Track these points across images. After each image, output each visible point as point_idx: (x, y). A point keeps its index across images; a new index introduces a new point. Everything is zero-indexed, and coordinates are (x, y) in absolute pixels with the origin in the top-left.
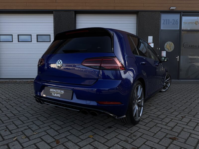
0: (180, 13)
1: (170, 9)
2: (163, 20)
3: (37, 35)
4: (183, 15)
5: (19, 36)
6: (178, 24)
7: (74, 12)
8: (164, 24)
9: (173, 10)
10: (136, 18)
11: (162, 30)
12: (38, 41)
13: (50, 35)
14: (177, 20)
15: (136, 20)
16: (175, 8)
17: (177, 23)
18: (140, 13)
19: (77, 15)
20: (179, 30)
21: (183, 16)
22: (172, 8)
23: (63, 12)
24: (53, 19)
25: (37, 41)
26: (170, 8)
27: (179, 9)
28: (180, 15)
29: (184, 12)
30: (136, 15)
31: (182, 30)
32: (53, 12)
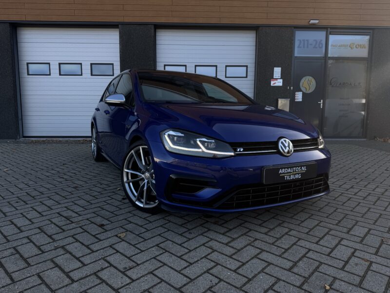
0: (326, 30)
1: (310, 23)
2: (298, 40)
3: (91, 64)
4: (330, 32)
5: (61, 65)
6: (322, 47)
7: (153, 27)
8: (301, 47)
9: (314, 24)
10: (255, 36)
11: (296, 57)
12: (93, 74)
13: (113, 64)
14: (321, 40)
15: (255, 40)
16: (317, 21)
17: (321, 45)
18: (260, 28)
19: (157, 30)
21: (330, 34)
22: (312, 22)
23: (135, 26)
24: (119, 38)
26: (309, 21)
27: (325, 23)
28: (325, 32)
29: (332, 28)
30: (255, 32)
31: (329, 57)
32: (118, 25)
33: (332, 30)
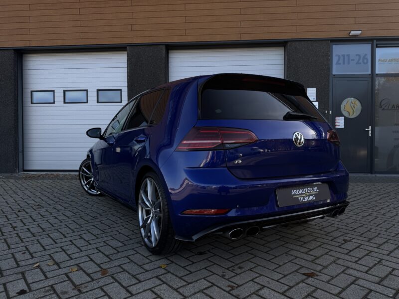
0: (371, 42)
1: (350, 34)
2: (336, 55)
3: (98, 91)
4: (377, 45)
5: (67, 93)
6: (367, 63)
7: (164, 48)
8: (340, 64)
9: (355, 36)
10: (283, 53)
11: (334, 75)
12: (100, 101)
13: (121, 90)
14: (366, 55)
15: (283, 58)
16: (360, 32)
17: (365, 61)
18: (289, 44)
19: (170, 52)
20: (370, 75)
21: (377, 47)
22: (353, 33)
23: (144, 47)
24: (126, 61)
25: (98, 102)
26: (349, 33)
27: (369, 34)
28: (370, 45)
29: (379, 40)
30: (282, 49)
31: (377, 74)
32: (126, 48)
33: (378, 43)
